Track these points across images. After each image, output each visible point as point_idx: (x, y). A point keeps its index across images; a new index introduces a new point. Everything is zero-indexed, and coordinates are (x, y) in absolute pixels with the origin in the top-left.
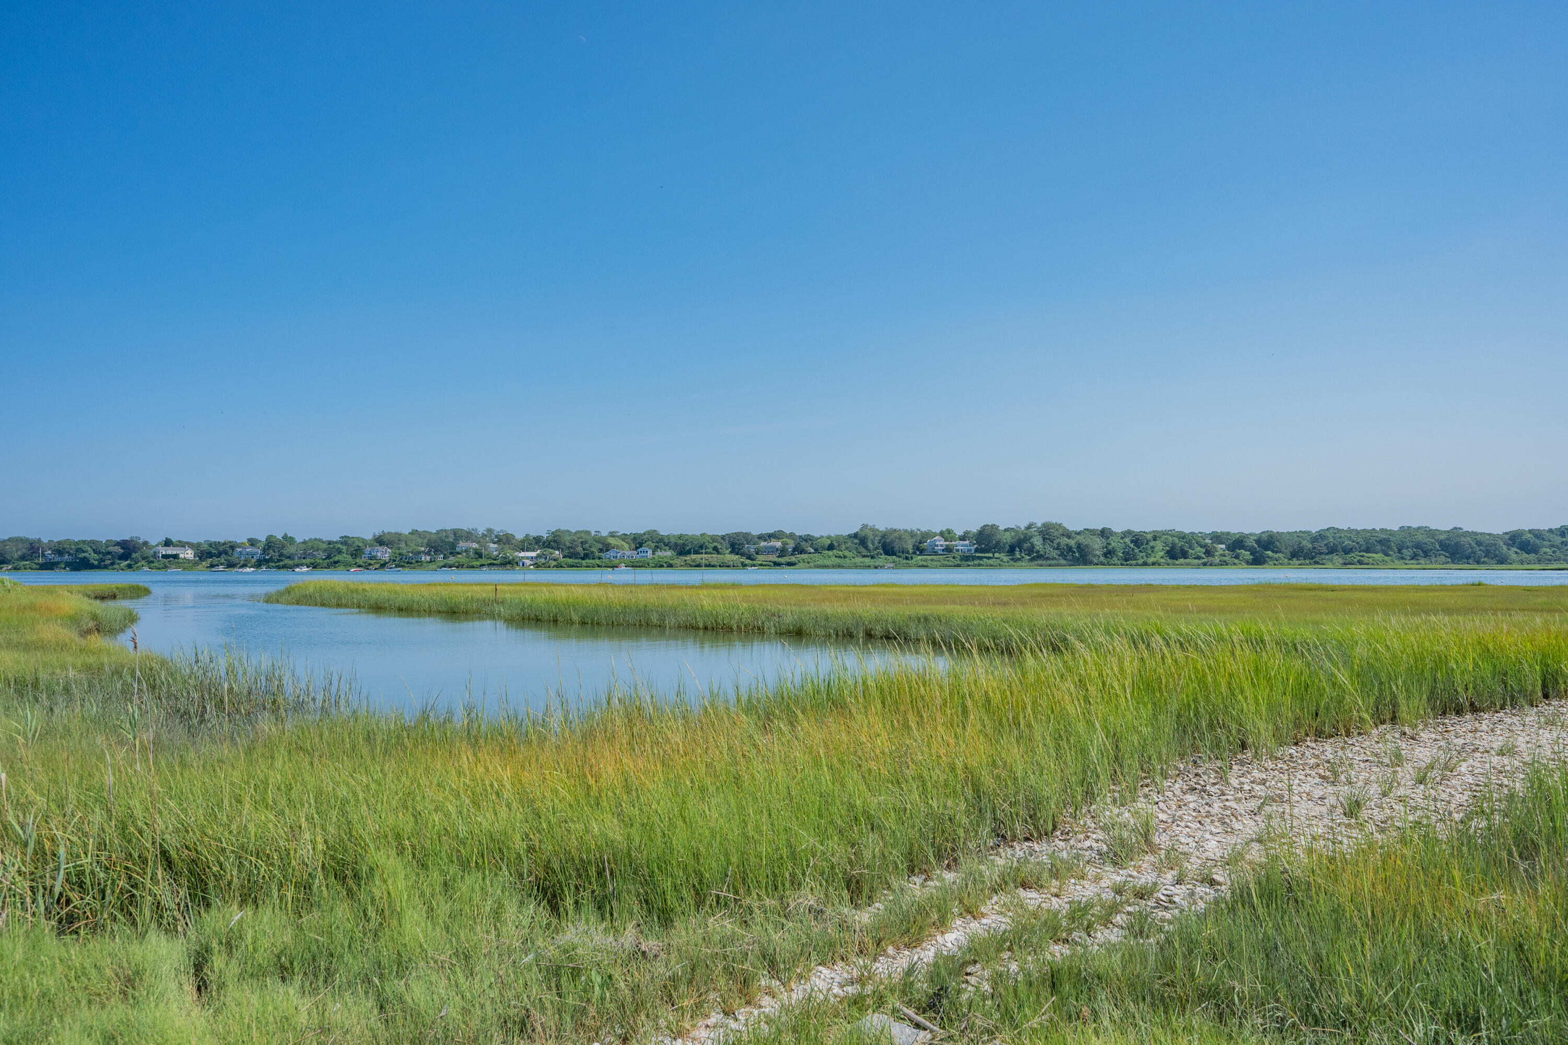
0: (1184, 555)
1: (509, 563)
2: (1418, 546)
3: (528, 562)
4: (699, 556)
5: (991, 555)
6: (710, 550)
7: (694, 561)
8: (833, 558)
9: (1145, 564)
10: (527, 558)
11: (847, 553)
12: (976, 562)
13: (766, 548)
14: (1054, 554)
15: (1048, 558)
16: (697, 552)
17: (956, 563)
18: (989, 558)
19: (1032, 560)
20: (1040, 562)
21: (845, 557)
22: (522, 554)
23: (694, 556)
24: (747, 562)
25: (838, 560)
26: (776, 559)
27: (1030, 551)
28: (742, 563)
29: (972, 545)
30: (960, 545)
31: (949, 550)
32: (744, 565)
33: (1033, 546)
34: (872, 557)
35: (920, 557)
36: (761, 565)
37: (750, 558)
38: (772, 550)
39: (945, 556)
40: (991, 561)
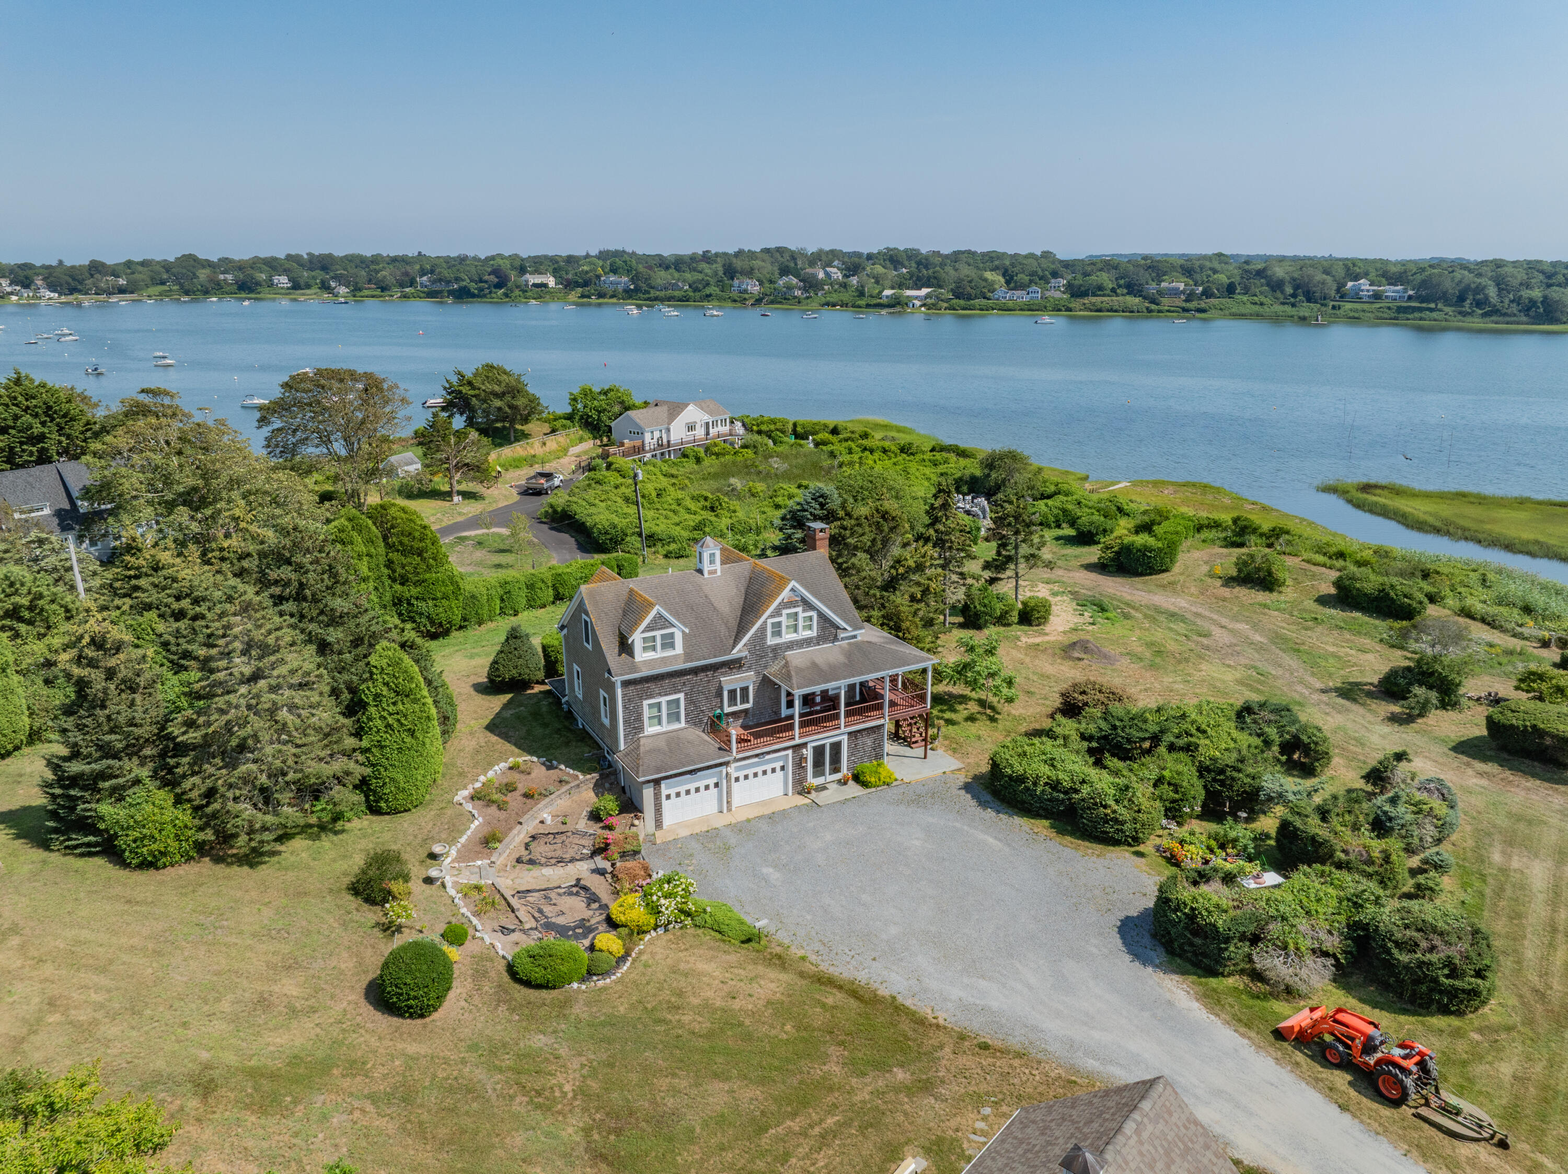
1: (899, 303)
3: (918, 303)
4: (1099, 299)
5: (1432, 305)
6: (1108, 292)
7: (1094, 304)
8: (1249, 305)
10: (917, 298)
11: (1263, 299)
12: (1417, 315)
13: (1169, 289)
14: (1514, 308)
15: (1505, 315)
16: (1094, 295)
17: (1393, 315)
18: (1431, 310)
19: (1485, 315)
20: (1494, 318)
21: (1262, 304)
22: (909, 293)
23: (1093, 299)
24: (1153, 307)
25: (1256, 308)
26: (1184, 305)
27: (1483, 303)
28: (1147, 308)
29: (1405, 291)
30: (1391, 291)
31: (1377, 296)
32: (1149, 311)
33: (1487, 298)
34: (1293, 305)
35: (1348, 306)
36: (1168, 311)
37: (1153, 301)
38: (1175, 293)
39: (1378, 306)
40: (1435, 315)
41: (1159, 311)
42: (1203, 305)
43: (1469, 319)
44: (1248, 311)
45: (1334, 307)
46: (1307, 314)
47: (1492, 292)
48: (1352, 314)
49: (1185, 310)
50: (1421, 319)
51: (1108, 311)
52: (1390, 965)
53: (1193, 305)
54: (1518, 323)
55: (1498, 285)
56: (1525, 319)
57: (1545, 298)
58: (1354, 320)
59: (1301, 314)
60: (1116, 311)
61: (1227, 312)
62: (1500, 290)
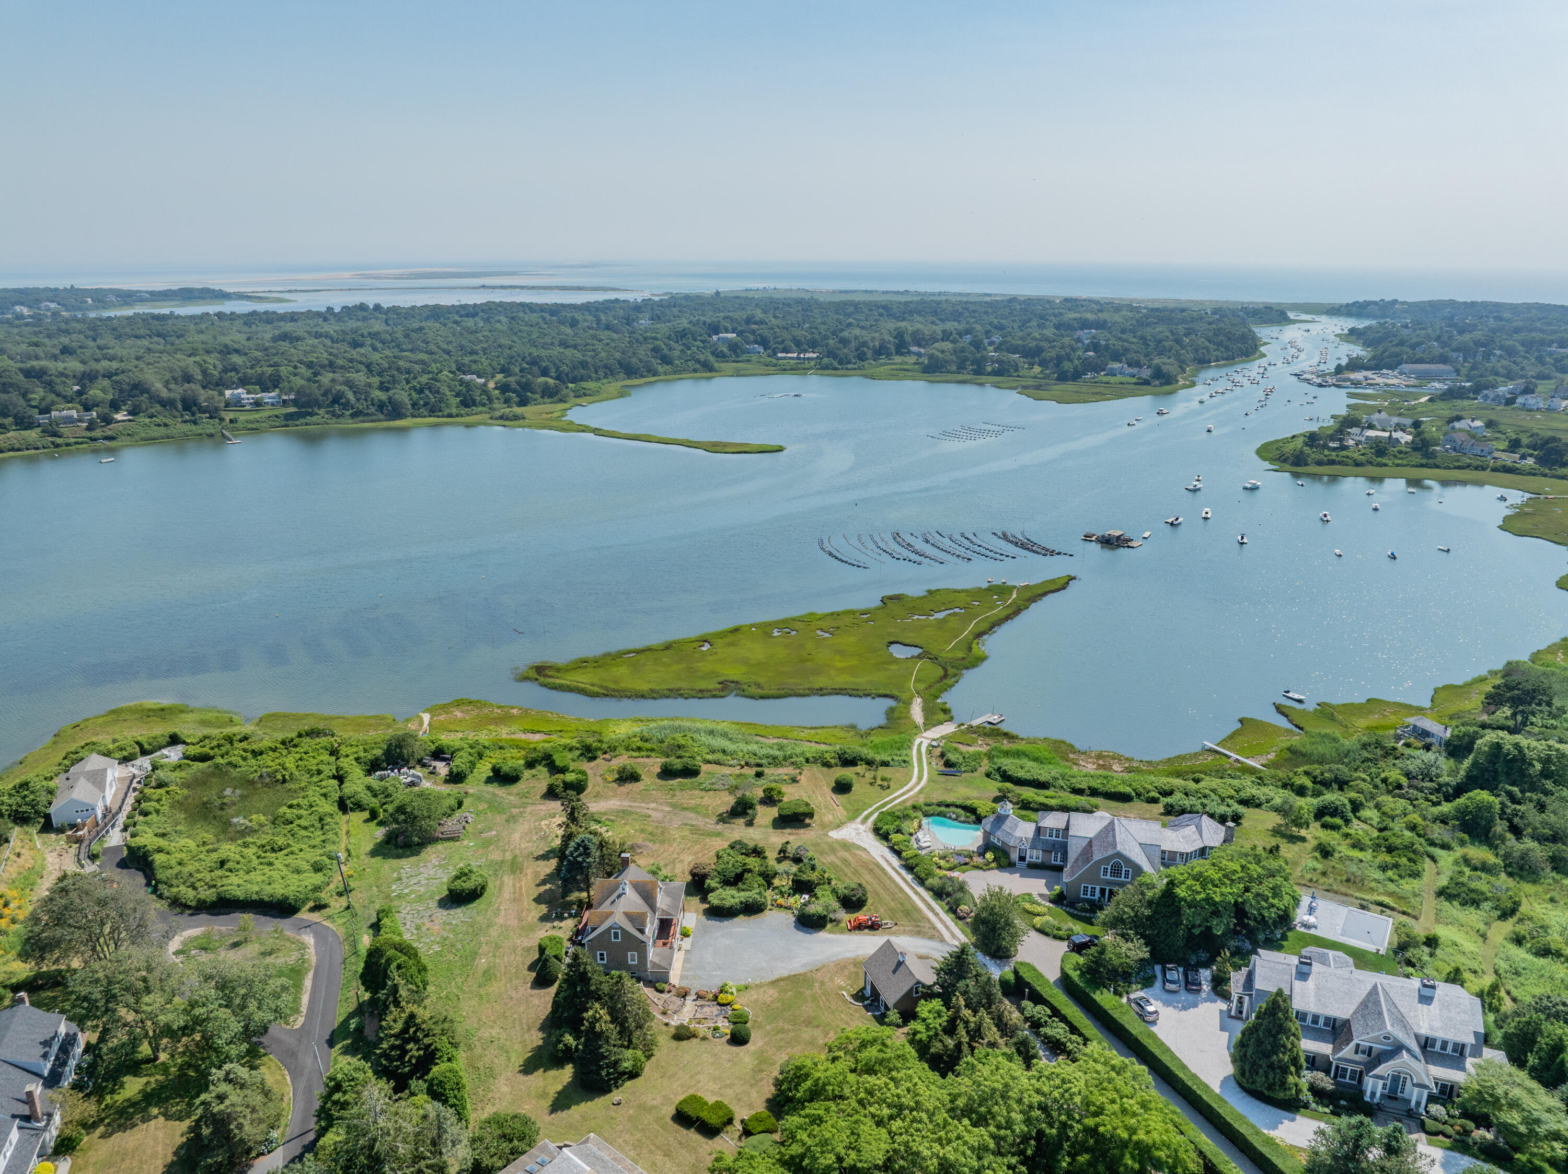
0: (474, 403)
2: (606, 367)
5: (309, 410)
8: (155, 428)
9: (450, 416)
11: (165, 420)
12: (302, 421)
13: (63, 418)
14: (371, 409)
15: (367, 414)
17: (284, 423)
19: (353, 416)
20: (361, 418)
21: (166, 425)
24: (59, 441)
25: (163, 430)
26: (89, 434)
27: (347, 405)
28: (53, 443)
29: (279, 396)
30: (268, 397)
31: (258, 404)
32: (57, 446)
33: (348, 401)
34: (195, 423)
35: (242, 417)
36: (76, 443)
37: (55, 434)
38: (69, 420)
39: (267, 414)
40: (315, 418)
41: (67, 445)
42: (109, 433)
43: (342, 420)
44: (157, 434)
45: (231, 421)
46: (213, 431)
47: (351, 396)
48: (250, 426)
49: (93, 439)
50: (307, 424)
51: (9, 450)
52: (853, 902)
53: (97, 433)
54: (379, 421)
55: (351, 388)
56: (381, 416)
57: (390, 398)
58: (254, 430)
59: (208, 432)
60: (19, 450)
61: (137, 438)
62: (355, 393)
